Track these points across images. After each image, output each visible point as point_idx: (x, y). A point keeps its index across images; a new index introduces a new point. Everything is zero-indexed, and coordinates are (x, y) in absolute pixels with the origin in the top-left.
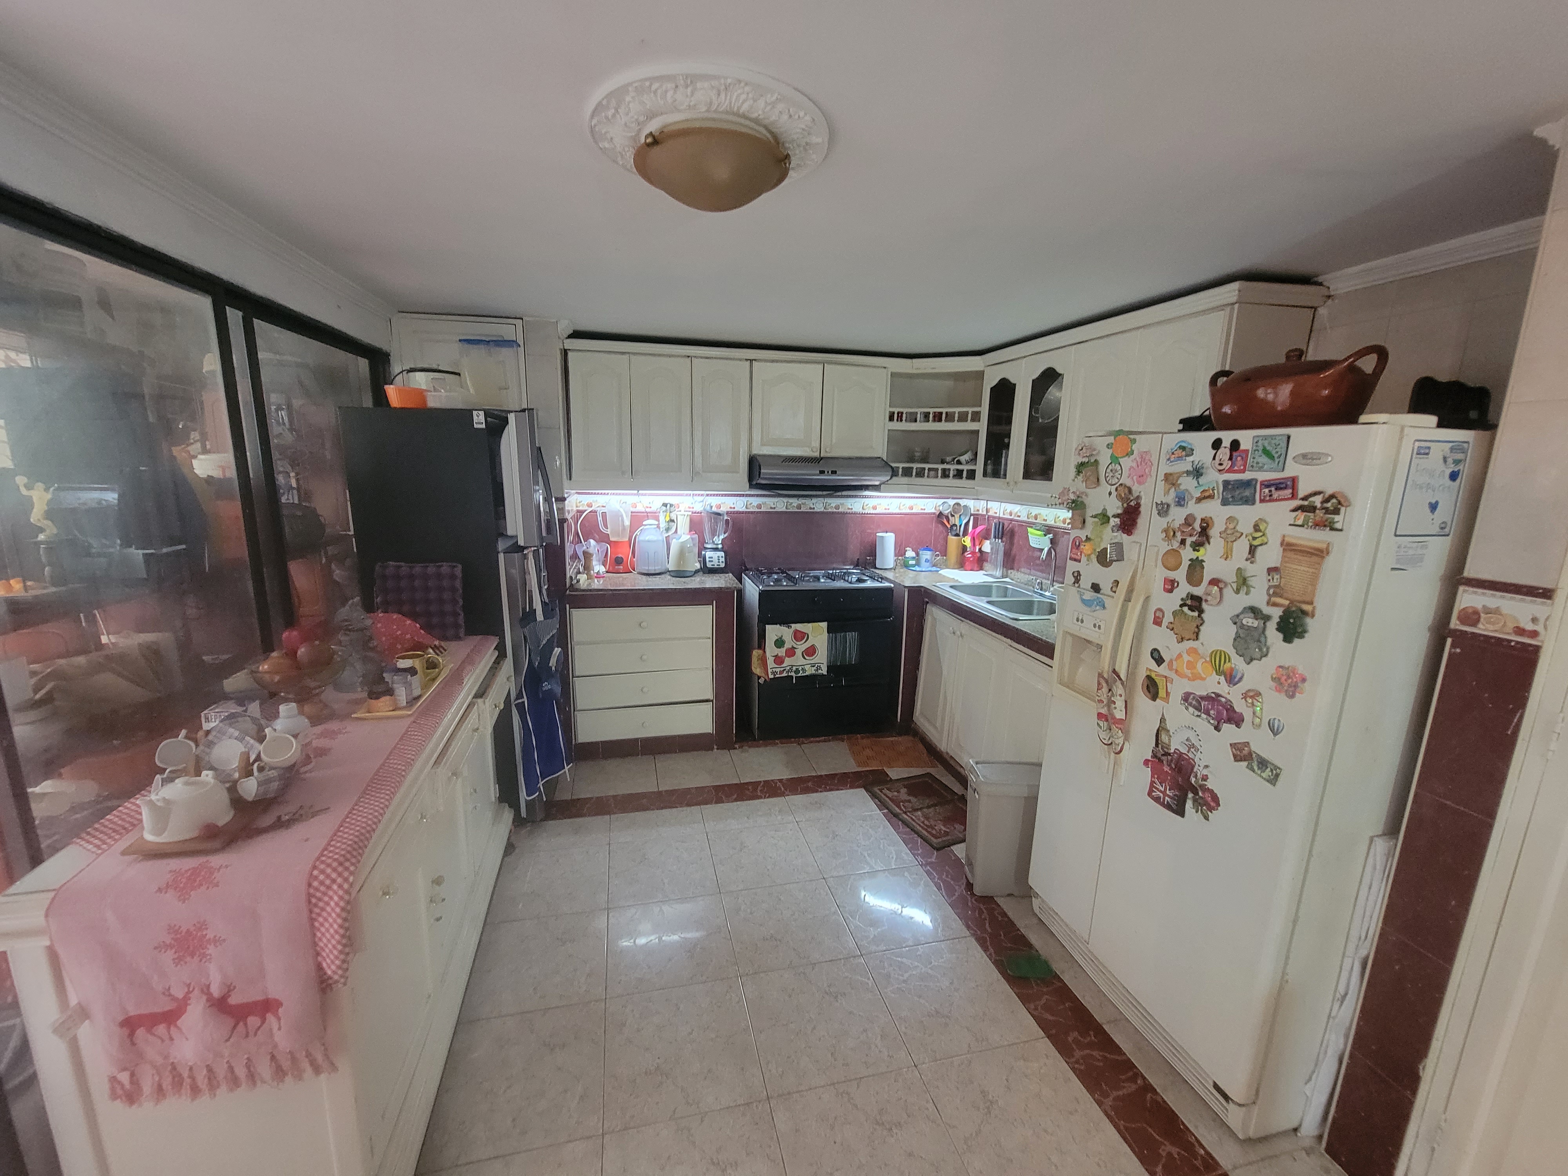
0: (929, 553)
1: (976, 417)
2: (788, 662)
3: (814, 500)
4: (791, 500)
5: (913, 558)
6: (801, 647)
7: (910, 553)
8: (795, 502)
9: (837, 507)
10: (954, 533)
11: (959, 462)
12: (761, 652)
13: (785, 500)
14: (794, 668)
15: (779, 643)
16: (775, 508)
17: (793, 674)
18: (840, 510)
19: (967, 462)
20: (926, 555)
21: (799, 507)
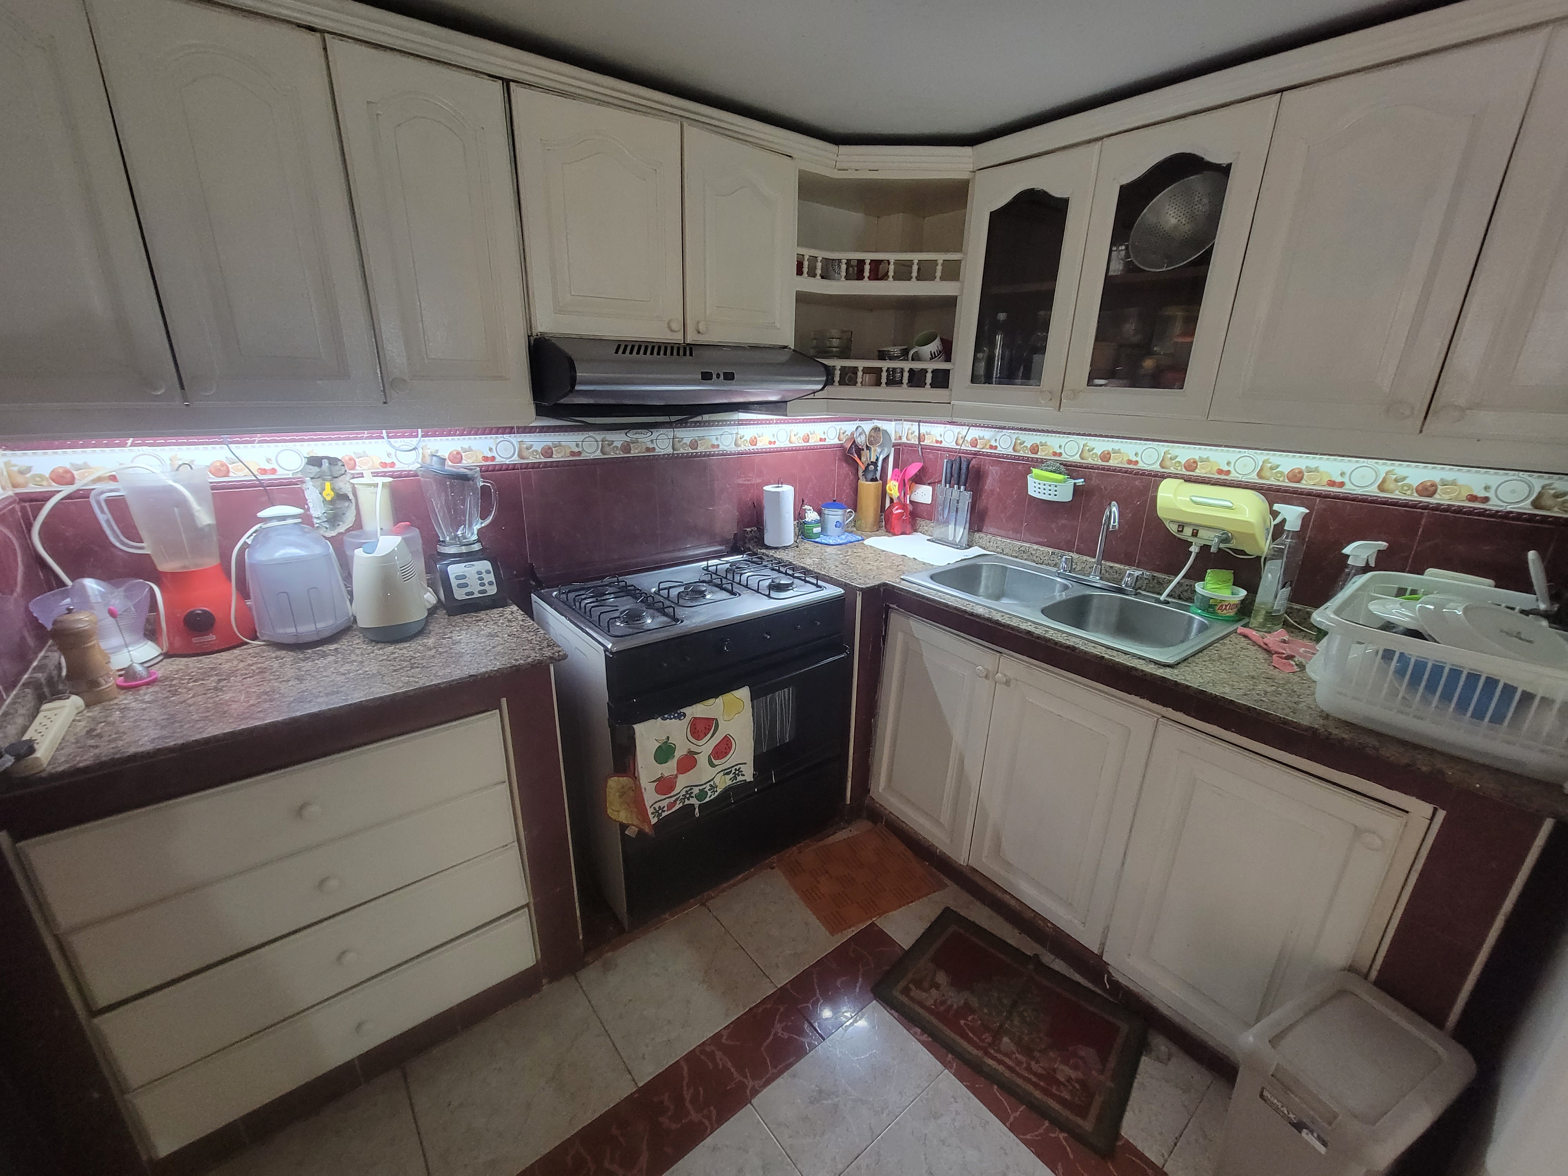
0: (840, 512)
1: (952, 272)
2: (682, 782)
3: (656, 433)
4: (611, 436)
5: (817, 522)
6: (706, 746)
7: (811, 515)
8: (618, 438)
9: (694, 444)
10: (870, 476)
11: (916, 358)
12: (624, 780)
13: (599, 436)
14: (696, 791)
15: (664, 753)
16: (579, 453)
17: (693, 801)
18: (699, 450)
19: (933, 357)
20: (835, 516)
21: (626, 448)
